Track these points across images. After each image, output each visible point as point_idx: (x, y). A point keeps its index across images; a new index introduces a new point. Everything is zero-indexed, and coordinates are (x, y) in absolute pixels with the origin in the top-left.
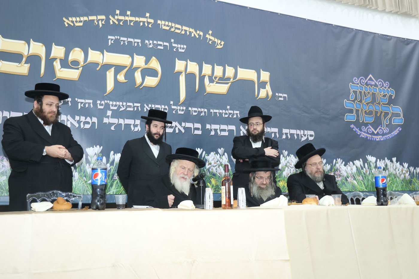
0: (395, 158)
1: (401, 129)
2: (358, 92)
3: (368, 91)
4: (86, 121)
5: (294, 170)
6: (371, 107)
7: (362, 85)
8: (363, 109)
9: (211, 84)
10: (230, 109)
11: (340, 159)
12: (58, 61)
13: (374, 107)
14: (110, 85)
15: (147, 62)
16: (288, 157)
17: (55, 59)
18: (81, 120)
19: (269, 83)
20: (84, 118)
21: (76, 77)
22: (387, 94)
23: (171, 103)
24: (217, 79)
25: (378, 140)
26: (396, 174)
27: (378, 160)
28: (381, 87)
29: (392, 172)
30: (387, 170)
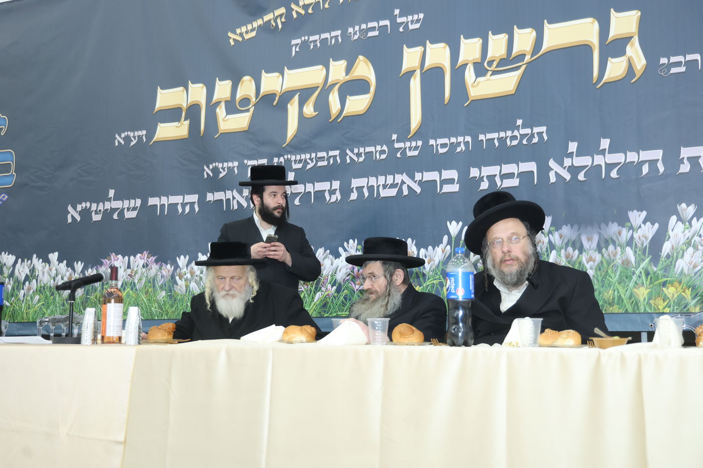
10: (524, 126)
12: (223, 105)
14: (292, 127)
15: (349, 69)
17: (218, 103)
19: (636, 40)
21: (246, 125)
24: (495, 64)
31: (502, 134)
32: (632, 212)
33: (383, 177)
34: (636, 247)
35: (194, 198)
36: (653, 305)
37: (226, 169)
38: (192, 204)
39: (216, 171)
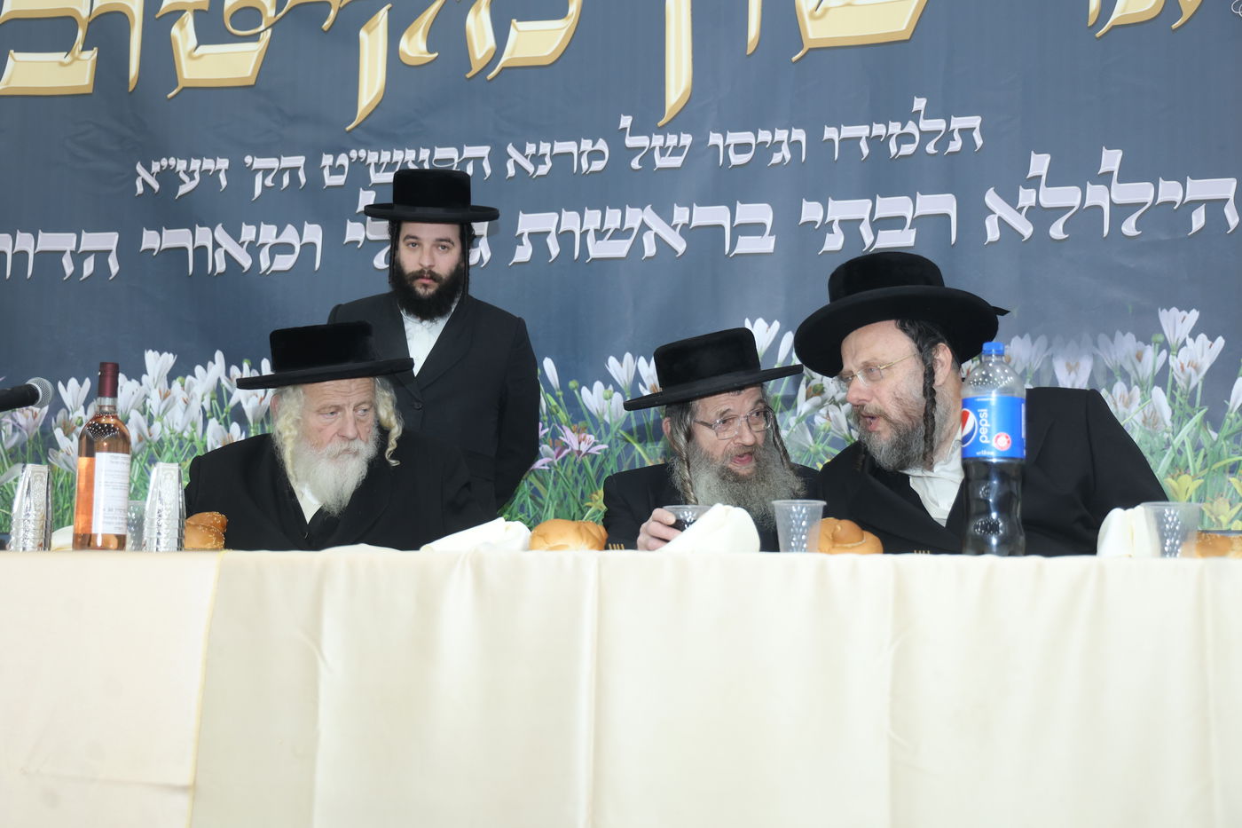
12: (189, 19)
17: (176, 15)
18: (260, 242)
20: (273, 229)
31: (879, 129)
32: (1168, 310)
33: (598, 213)
34: (1174, 387)
35: (108, 241)
36: (1207, 514)
37: (197, 175)
38: (102, 256)
39: (169, 178)
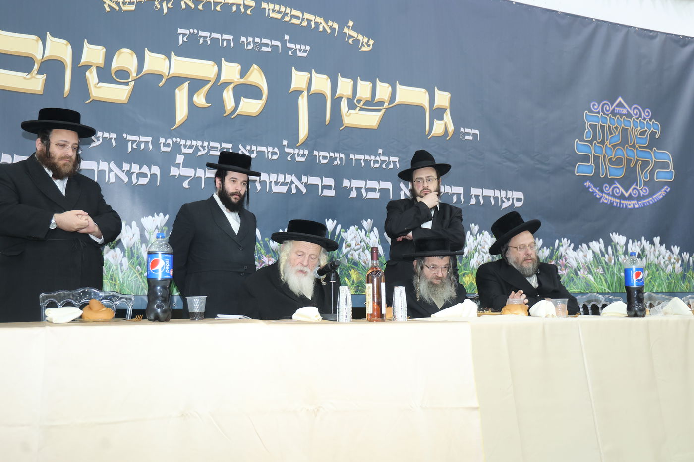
0: (659, 238)
1: (669, 189)
2: (599, 127)
3: (616, 124)
4: (141, 171)
5: (488, 257)
6: (619, 152)
7: (605, 114)
8: (607, 156)
9: (351, 111)
10: (384, 154)
11: (565, 239)
13: (625, 152)
14: (182, 113)
15: (243, 74)
16: (480, 235)
19: (448, 111)
21: (124, 99)
22: (646, 131)
23: (284, 144)
24: (362, 103)
25: (630, 207)
26: (660, 264)
27: (630, 241)
28: (638, 119)
29: (652, 261)
30: (645, 258)
